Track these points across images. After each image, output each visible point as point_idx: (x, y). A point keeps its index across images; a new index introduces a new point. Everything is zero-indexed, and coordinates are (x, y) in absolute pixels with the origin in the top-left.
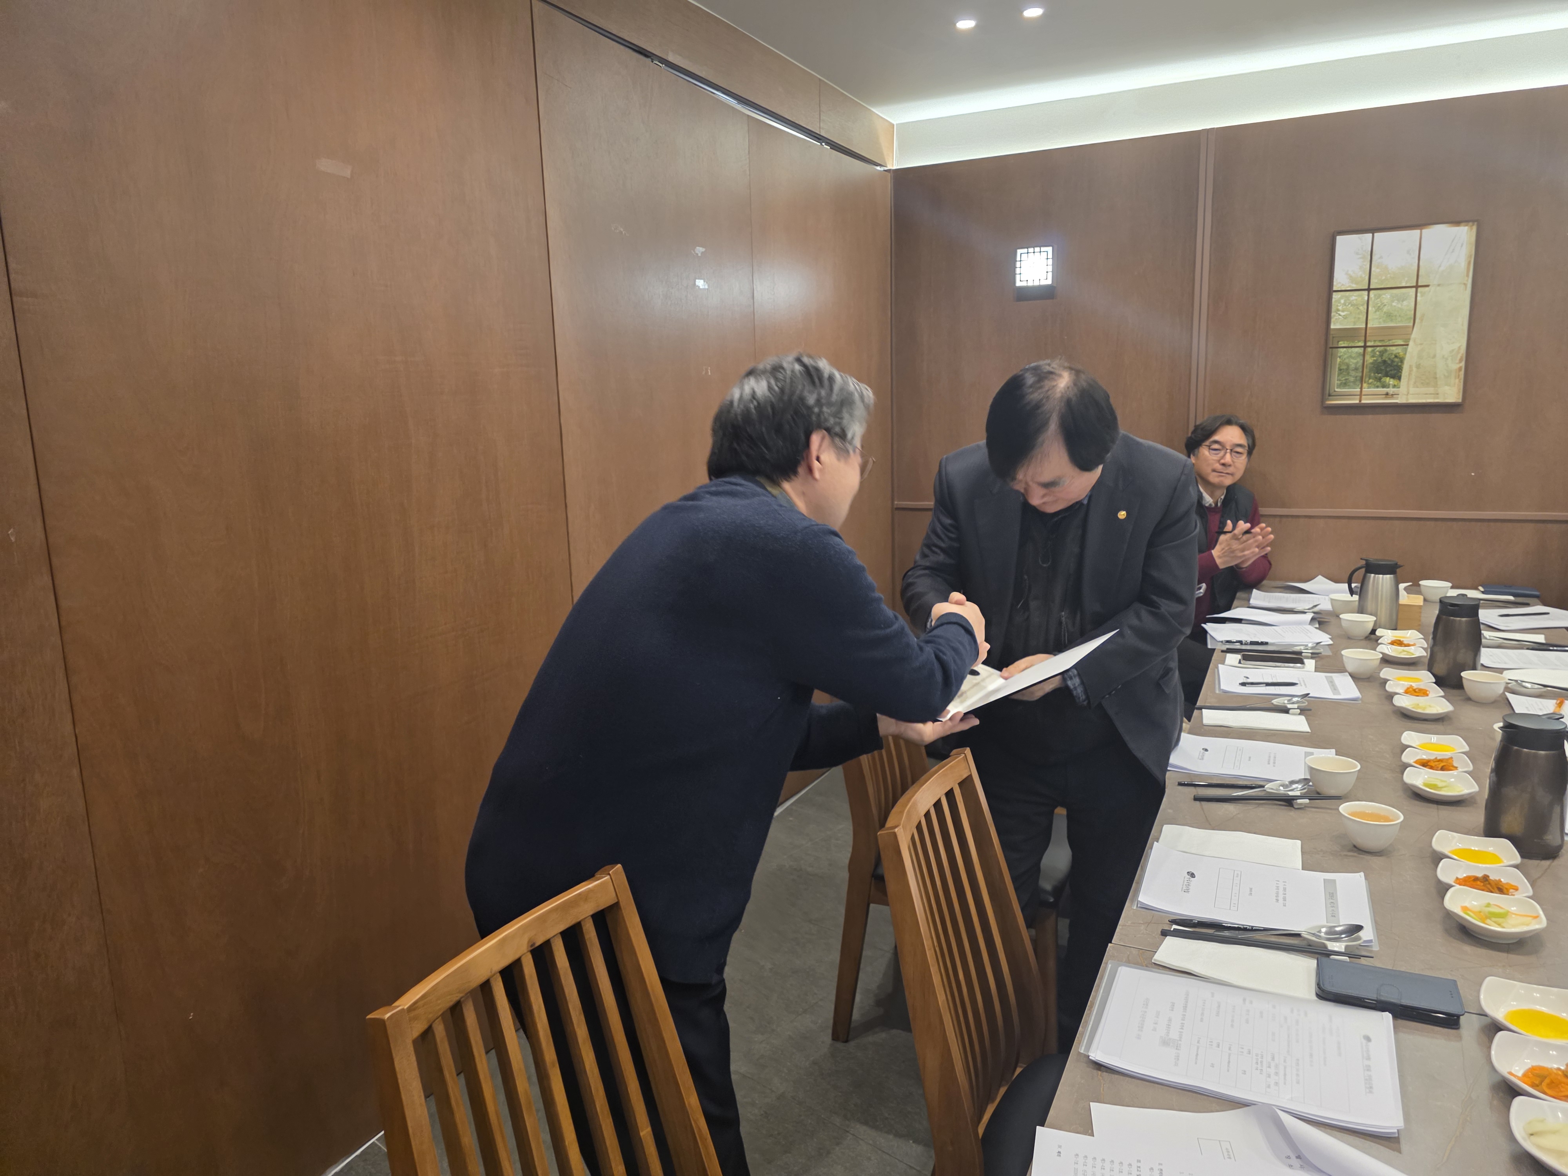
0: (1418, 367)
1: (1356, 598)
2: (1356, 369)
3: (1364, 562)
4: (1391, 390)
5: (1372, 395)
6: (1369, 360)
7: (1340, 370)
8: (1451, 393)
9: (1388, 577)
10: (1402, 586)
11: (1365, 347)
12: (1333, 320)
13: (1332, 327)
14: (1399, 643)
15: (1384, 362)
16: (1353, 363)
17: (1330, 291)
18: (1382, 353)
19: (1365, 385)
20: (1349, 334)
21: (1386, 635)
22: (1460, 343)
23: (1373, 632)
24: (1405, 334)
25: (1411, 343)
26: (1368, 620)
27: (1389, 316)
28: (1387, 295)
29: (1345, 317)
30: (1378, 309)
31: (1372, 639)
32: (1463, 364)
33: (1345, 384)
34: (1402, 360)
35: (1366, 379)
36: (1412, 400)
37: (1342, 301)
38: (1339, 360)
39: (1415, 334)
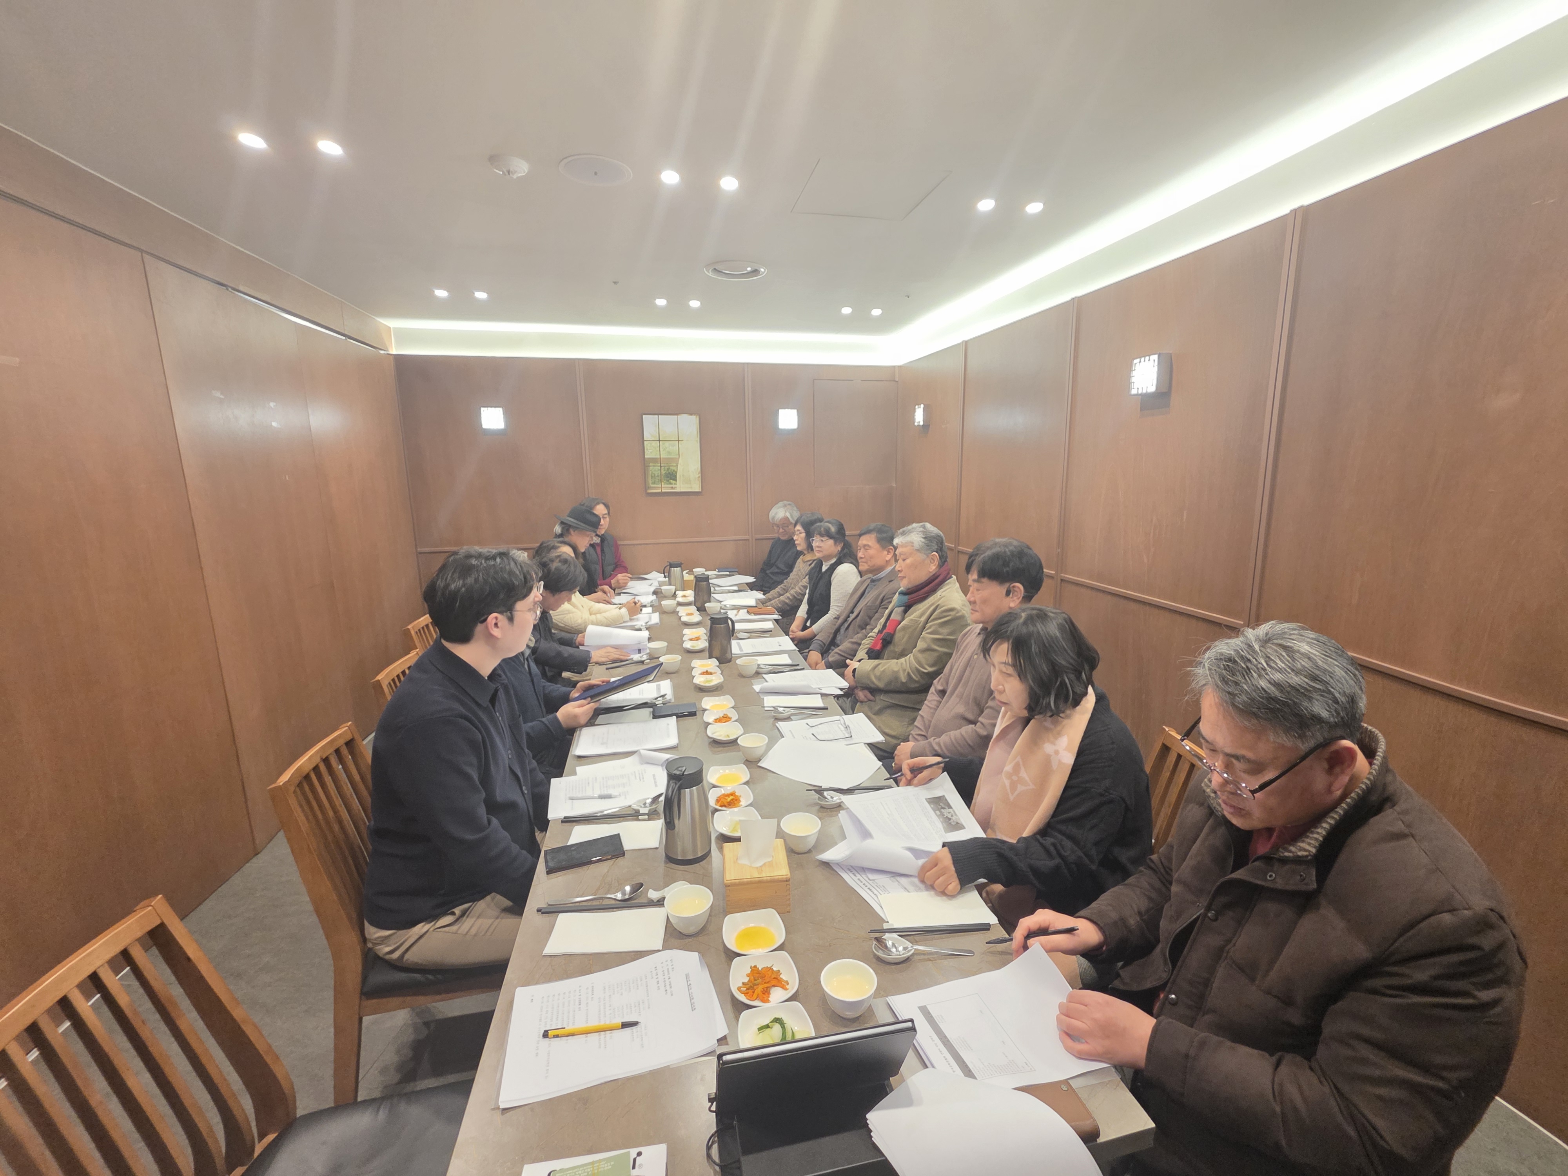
0: (683, 476)
1: (667, 579)
2: (658, 476)
3: (668, 564)
4: (673, 486)
5: (666, 488)
6: (663, 472)
7: (652, 476)
8: (697, 488)
9: (679, 569)
10: (685, 572)
11: (661, 466)
12: (646, 454)
13: (646, 457)
14: (684, 596)
15: (669, 473)
16: (657, 473)
17: (643, 441)
18: (668, 469)
19: (663, 483)
20: (654, 460)
21: (680, 593)
22: (698, 466)
23: (675, 593)
24: (676, 460)
25: (679, 465)
26: (673, 588)
27: (669, 453)
28: (667, 444)
29: (651, 452)
30: (664, 450)
31: (674, 596)
32: (700, 475)
33: (654, 483)
34: (676, 473)
35: (662, 480)
36: (682, 490)
37: (649, 445)
38: (650, 472)
39: (680, 461)
